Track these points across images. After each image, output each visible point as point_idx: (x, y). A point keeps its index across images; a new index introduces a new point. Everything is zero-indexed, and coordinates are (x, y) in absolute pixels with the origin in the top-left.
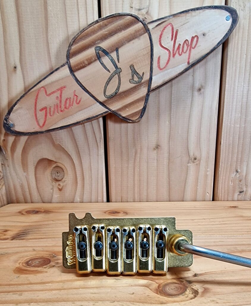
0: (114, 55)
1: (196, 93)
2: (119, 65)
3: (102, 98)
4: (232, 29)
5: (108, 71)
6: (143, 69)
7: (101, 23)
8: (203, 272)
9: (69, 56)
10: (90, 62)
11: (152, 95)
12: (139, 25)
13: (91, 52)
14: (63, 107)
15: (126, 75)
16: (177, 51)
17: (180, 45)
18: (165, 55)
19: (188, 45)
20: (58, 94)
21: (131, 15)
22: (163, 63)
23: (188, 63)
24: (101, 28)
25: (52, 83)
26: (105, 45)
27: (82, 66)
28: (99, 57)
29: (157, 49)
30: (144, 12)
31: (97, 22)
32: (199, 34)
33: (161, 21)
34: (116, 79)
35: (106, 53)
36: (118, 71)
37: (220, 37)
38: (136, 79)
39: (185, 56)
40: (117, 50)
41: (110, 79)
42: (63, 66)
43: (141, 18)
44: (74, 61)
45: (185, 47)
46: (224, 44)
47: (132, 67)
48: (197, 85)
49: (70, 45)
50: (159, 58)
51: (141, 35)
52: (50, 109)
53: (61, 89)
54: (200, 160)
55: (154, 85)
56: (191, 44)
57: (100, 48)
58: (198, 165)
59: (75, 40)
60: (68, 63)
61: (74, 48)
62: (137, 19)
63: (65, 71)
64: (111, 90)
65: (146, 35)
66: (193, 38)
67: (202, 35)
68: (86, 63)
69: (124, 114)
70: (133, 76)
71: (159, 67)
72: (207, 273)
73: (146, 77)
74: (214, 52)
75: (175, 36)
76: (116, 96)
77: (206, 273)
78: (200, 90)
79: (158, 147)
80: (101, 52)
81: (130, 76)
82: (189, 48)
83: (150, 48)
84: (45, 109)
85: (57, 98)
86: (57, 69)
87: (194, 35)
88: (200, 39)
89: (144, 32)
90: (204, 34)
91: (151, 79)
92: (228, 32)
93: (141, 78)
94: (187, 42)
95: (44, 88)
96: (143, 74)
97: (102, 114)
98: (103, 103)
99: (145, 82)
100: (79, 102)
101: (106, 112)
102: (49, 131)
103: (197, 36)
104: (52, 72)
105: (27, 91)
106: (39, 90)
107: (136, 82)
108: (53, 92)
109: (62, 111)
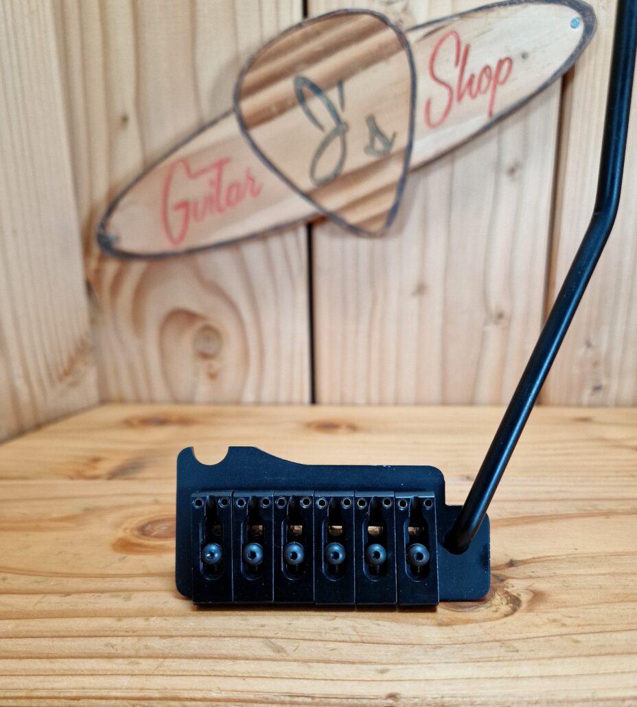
0: (333, 94)
1: (505, 179)
2: (344, 116)
3: (306, 184)
4: (584, 46)
5: (321, 127)
6: (392, 124)
7: (308, 29)
9: (240, 94)
10: (282, 108)
11: (411, 180)
12: (388, 35)
13: (285, 87)
14: (223, 201)
15: (358, 137)
16: (466, 88)
17: (472, 76)
18: (440, 97)
19: (490, 78)
20: (212, 175)
21: (372, 14)
22: (437, 111)
23: (491, 114)
24: (307, 38)
25: (203, 151)
26: (315, 73)
27: (265, 117)
28: (301, 99)
29: (424, 83)
30: (398, 7)
31: (300, 26)
32: (514, 54)
33: (434, 26)
34: (335, 148)
35: (317, 90)
36: (341, 128)
37: (557, 61)
38: (379, 145)
39: (483, 100)
40: (340, 84)
41: (324, 145)
42: (225, 115)
43: (392, 19)
44: (249, 105)
45: (485, 81)
46: (566, 77)
47: (371, 120)
48: (508, 161)
49: (243, 74)
50: (428, 104)
51: (391, 54)
52: (196, 206)
53: (220, 165)
54: (510, 319)
55: (417, 158)
56: (496, 75)
57: (305, 80)
58: (507, 329)
59: (253, 63)
60: (236, 109)
61: (251, 78)
62: (383, 21)
63: (230, 127)
64: (326, 167)
65: (403, 55)
66: (501, 63)
67: (521, 58)
68: (274, 109)
69: (353, 218)
70: (372, 141)
71: (428, 120)
73: (401, 142)
74: (545, 92)
75: (462, 57)
76: (337, 180)
78: (512, 171)
79: (421, 289)
80: (306, 90)
81: (367, 140)
82: (492, 82)
83: (408, 82)
84: (184, 205)
85: (212, 182)
86: (213, 123)
87: (503, 56)
88: (515, 66)
89: (398, 50)
90: (524, 56)
91: (410, 147)
92: (576, 51)
93: (389, 143)
94: (488, 71)
95: (184, 161)
96: (394, 135)
97: (304, 219)
98: (308, 196)
99: (398, 153)
100: (256, 192)
101: (315, 215)
102: (192, 252)
103: (509, 60)
104: (202, 129)
105: (148, 168)
106: (172, 167)
107: (378, 152)
108: (204, 171)
109: (220, 210)
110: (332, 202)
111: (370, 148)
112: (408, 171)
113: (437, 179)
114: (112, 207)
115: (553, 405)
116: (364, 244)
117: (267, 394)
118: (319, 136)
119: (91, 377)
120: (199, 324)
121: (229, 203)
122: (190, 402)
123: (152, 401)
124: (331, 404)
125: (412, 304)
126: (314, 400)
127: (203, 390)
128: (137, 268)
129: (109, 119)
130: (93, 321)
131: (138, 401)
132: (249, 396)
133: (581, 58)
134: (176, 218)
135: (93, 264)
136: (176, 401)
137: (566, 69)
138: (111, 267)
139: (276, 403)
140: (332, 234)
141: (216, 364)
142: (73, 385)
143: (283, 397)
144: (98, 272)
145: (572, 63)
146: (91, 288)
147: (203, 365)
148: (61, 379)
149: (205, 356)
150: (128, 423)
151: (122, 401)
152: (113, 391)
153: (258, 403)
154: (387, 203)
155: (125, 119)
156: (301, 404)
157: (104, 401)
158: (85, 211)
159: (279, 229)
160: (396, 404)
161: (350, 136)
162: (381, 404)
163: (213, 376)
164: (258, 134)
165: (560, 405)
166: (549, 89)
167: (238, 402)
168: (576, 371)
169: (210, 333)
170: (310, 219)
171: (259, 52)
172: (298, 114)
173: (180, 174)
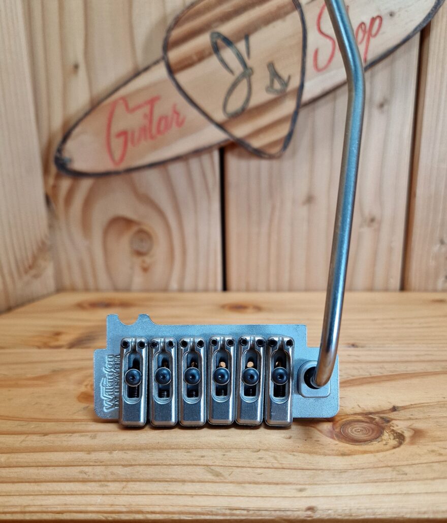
0: (241, 46)
1: (376, 112)
2: (250, 63)
3: (220, 117)
4: (439, 6)
5: (231, 72)
6: (289, 69)
8: (407, 404)
9: (167, 46)
10: (201, 57)
14: (154, 130)
15: (261, 79)
18: (325, 48)
19: (364, 32)
20: (146, 109)
22: (323, 59)
23: (365, 60)
24: (221, 1)
25: (138, 92)
26: (227, 29)
27: (187, 63)
28: (216, 49)
29: (313, 37)
32: (384, 13)
34: (243, 86)
35: (228, 42)
36: (248, 72)
37: (417, 19)
38: (277, 86)
40: (247, 37)
41: (234, 85)
42: (156, 63)
44: (175, 55)
45: (361, 34)
47: (271, 66)
48: (378, 97)
49: (170, 30)
50: (316, 53)
51: (287, 13)
52: (133, 134)
53: (152, 102)
54: (380, 223)
55: (307, 95)
56: (369, 29)
57: (219, 35)
58: (378, 230)
59: (178, 21)
60: (165, 58)
61: (176, 33)
63: (160, 72)
64: (235, 104)
65: (296, 14)
66: (373, 20)
67: (389, 15)
68: (195, 58)
69: (256, 143)
70: (272, 82)
71: (316, 65)
72: (414, 406)
73: (295, 83)
74: (407, 44)
76: (243, 114)
77: (411, 405)
78: (381, 106)
79: (310, 200)
80: (220, 42)
81: (267, 82)
82: (366, 36)
83: (301, 35)
84: (124, 133)
85: (145, 116)
86: (146, 69)
87: (375, 15)
88: (384, 22)
89: (292, 10)
90: (392, 14)
91: (302, 86)
92: (432, 10)
93: (285, 84)
94: (363, 26)
95: (124, 99)
96: (289, 78)
97: (219, 144)
98: (221, 126)
99: (292, 92)
100: (180, 124)
101: (226, 141)
102: (130, 171)
103: (380, 17)
104: (137, 74)
105: (95, 105)
106: (115, 104)
107: (276, 91)
108: (139, 107)
109: (152, 137)
110: (241, 131)
111: (270, 88)
112: (300, 106)
113: (322, 112)
114: (66, 137)
115: (414, 290)
116: (264, 164)
117: (188, 283)
118: (230, 79)
119: (49, 271)
120: (135, 229)
121: (159, 132)
122: (128, 290)
123: (97, 290)
124: (239, 290)
125: (303, 211)
126: (225, 288)
127: (138, 280)
128: (85, 185)
129: (64, 66)
130: (51, 226)
131: (87, 290)
132: (174, 285)
133: (436, 17)
134: (117, 144)
135: (51, 181)
136: (116, 290)
137: (425, 25)
138: (65, 184)
139: (195, 290)
140: (240, 156)
141: (147, 259)
142: (36, 276)
143: (201, 285)
144: (55, 187)
145: (429, 19)
146: (49, 200)
147: (138, 261)
148: (26, 272)
149: (139, 253)
150: (80, 306)
151: (73, 289)
152: (67, 282)
153: (181, 290)
154: (283, 131)
155: (76, 67)
156: (215, 290)
157: (60, 289)
158: (45, 140)
159: (198, 153)
160: (291, 289)
161: (254, 78)
162: (279, 290)
163: (145, 270)
164: (182, 77)
165: (419, 290)
166: (410, 41)
167: (165, 290)
168: (432, 263)
169: (144, 235)
170: (223, 144)
171: (183, 12)
172: (214, 61)
173: (120, 110)
